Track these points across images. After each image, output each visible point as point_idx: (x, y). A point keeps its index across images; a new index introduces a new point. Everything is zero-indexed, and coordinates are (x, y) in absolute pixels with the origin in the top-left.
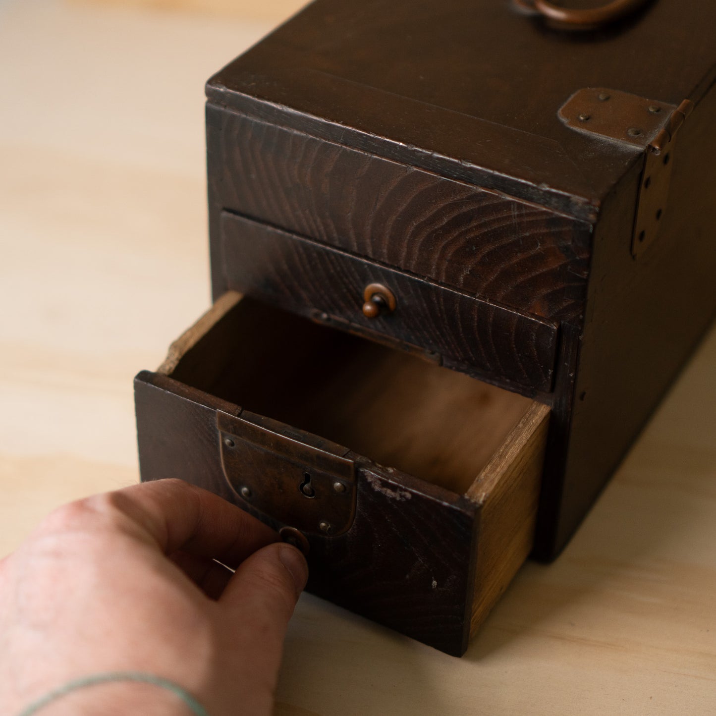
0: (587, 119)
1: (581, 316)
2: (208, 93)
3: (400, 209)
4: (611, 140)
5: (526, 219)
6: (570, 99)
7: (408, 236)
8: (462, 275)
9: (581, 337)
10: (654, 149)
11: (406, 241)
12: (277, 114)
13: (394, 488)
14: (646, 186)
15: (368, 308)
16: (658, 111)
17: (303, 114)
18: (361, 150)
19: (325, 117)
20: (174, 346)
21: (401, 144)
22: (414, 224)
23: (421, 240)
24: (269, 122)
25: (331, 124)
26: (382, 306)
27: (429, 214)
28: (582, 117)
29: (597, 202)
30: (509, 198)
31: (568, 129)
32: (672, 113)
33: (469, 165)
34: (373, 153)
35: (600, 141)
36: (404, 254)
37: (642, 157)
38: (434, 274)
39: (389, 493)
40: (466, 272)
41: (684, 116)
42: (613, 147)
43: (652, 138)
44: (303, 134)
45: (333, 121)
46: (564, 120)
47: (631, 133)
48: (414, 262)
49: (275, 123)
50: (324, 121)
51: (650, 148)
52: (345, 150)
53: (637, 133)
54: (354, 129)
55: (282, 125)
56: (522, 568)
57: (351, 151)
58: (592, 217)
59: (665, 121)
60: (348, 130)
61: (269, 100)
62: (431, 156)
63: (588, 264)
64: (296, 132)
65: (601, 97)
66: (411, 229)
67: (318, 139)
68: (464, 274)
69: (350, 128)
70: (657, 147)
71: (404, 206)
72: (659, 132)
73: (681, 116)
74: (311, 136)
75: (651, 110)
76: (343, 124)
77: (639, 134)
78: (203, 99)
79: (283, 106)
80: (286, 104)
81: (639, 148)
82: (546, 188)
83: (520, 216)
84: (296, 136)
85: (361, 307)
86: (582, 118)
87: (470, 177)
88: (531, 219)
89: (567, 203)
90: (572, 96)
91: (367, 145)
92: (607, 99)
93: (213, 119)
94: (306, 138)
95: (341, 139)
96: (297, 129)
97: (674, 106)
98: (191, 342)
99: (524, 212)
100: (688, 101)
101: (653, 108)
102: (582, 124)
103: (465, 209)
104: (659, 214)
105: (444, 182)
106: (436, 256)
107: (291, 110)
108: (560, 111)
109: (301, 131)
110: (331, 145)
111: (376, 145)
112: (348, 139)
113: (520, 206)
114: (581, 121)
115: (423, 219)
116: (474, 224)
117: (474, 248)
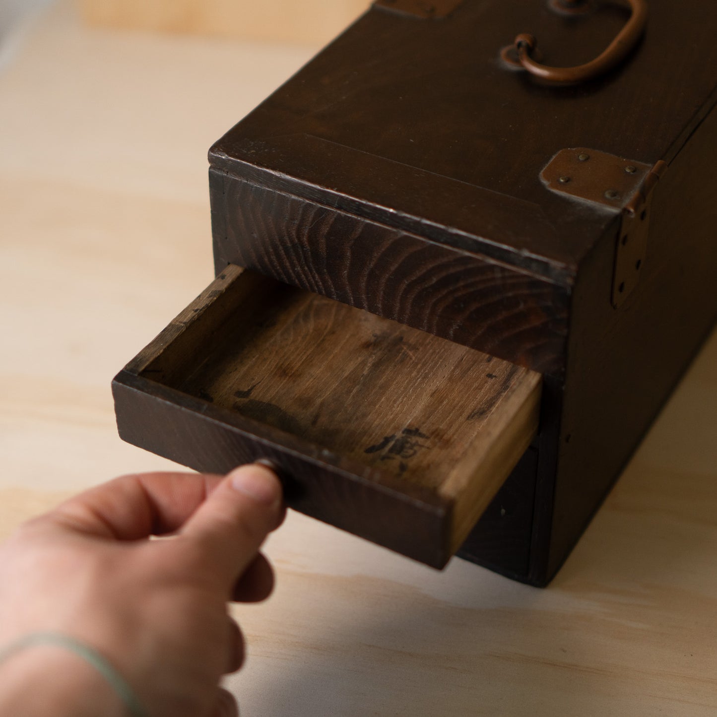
0: (568, 180)
1: (563, 369)
2: (211, 159)
3: (393, 268)
4: (590, 203)
5: (509, 281)
6: (552, 160)
7: (401, 293)
8: (452, 329)
9: (563, 388)
10: (629, 212)
11: (399, 298)
12: (275, 180)
14: (624, 242)
16: (634, 171)
17: (300, 181)
18: (355, 214)
19: (320, 184)
21: (391, 210)
22: (406, 282)
23: (413, 296)
24: (269, 187)
25: (326, 191)
27: (418, 274)
28: (562, 179)
29: (573, 267)
30: (492, 262)
31: (549, 191)
32: (647, 174)
33: (455, 231)
34: (365, 217)
35: (579, 204)
36: (397, 309)
37: (618, 219)
38: (426, 328)
40: (455, 327)
41: (658, 177)
42: (590, 210)
43: (627, 202)
44: (301, 199)
45: (327, 188)
46: (545, 182)
47: (607, 196)
48: (407, 317)
49: (275, 188)
50: (319, 187)
51: (625, 211)
52: (339, 214)
53: (614, 195)
54: (347, 196)
55: (281, 190)
57: (345, 216)
58: (570, 281)
59: (640, 182)
60: (342, 197)
61: (268, 168)
62: (418, 223)
63: (568, 322)
64: (293, 197)
65: (581, 158)
66: (403, 287)
67: (314, 204)
68: (454, 328)
69: (343, 195)
70: (632, 210)
71: (396, 266)
72: (634, 193)
73: (655, 177)
74: (307, 201)
75: (628, 171)
76: (337, 191)
77: (616, 196)
79: (281, 173)
80: (283, 172)
81: (615, 211)
82: (526, 253)
83: (503, 278)
84: (294, 200)
86: (562, 181)
87: (456, 241)
88: (514, 281)
89: (545, 268)
90: (554, 157)
91: (360, 210)
92: (587, 159)
93: (216, 184)
94: (303, 202)
95: (336, 205)
96: (294, 194)
97: (650, 165)
99: (507, 275)
100: (662, 161)
101: (629, 168)
102: (562, 186)
103: (452, 271)
104: (638, 263)
105: (432, 246)
106: (428, 312)
107: (288, 177)
108: (541, 173)
109: (299, 196)
110: (326, 209)
111: (369, 211)
112: (342, 204)
113: (503, 270)
114: (561, 183)
115: (414, 278)
116: (461, 284)
117: (462, 306)
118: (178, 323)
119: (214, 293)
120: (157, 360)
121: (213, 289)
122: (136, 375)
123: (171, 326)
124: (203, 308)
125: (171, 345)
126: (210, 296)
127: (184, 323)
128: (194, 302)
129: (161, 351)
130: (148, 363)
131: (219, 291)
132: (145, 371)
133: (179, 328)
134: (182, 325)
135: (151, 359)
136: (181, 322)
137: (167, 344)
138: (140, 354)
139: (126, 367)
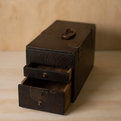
11: (52, 62)
13: (54, 92)
15: (44, 76)
20: (22, 82)
22: (53, 59)
26: (46, 76)
31: (70, 47)
39: (53, 93)
42: (75, 48)
53: (77, 46)
55: (36, 50)
56: (70, 103)
63: (75, 60)
72: (80, 46)
78: (26, 48)
81: (78, 48)
82: (69, 52)
85: (43, 76)
89: (71, 53)
93: (27, 51)
98: (24, 81)
99: (66, 55)
106: (56, 63)
108: (68, 45)
110: (42, 51)
116: (61, 58)
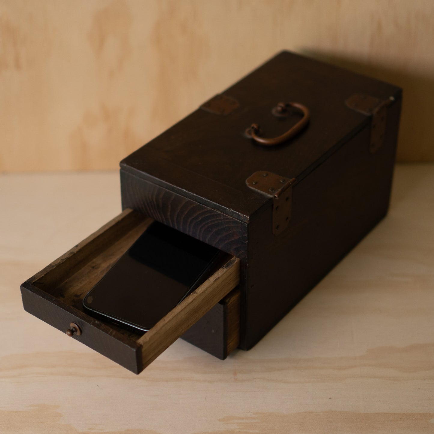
0: (256, 183)
3: (185, 213)
4: (262, 192)
5: (226, 220)
6: (252, 175)
14: (276, 209)
16: (283, 181)
17: (152, 177)
21: (185, 190)
22: (190, 219)
23: (193, 225)
27: (195, 216)
29: (249, 217)
30: (220, 213)
31: (248, 187)
32: (287, 183)
33: (207, 200)
37: (272, 200)
43: (276, 193)
46: (247, 184)
47: (270, 190)
50: (159, 179)
52: (166, 190)
53: (272, 190)
54: (169, 184)
55: (145, 180)
57: (169, 191)
61: (141, 171)
64: (150, 183)
65: (265, 175)
67: (157, 186)
69: (167, 183)
70: (277, 197)
71: (187, 212)
75: (281, 181)
76: (165, 181)
79: (146, 173)
81: (271, 196)
83: (224, 219)
86: (254, 183)
87: (207, 204)
88: (227, 220)
89: (238, 216)
91: (173, 189)
94: (153, 185)
97: (290, 179)
99: (225, 218)
100: (295, 178)
102: (253, 186)
103: (206, 215)
104: (287, 219)
110: (162, 188)
113: (224, 216)
115: (193, 218)
116: (210, 221)
117: (210, 229)
118: (53, 264)
119: (72, 253)
120: (41, 278)
121: (71, 251)
122: (31, 284)
123: (50, 265)
124: (65, 259)
125: (48, 273)
126: (69, 254)
127: (56, 264)
128: (62, 256)
129: (43, 275)
130: (37, 280)
131: (74, 252)
132: (35, 282)
133: (53, 266)
134: (55, 265)
135: (38, 278)
136: (54, 264)
137: (47, 272)
138: (35, 275)
139: (27, 281)
